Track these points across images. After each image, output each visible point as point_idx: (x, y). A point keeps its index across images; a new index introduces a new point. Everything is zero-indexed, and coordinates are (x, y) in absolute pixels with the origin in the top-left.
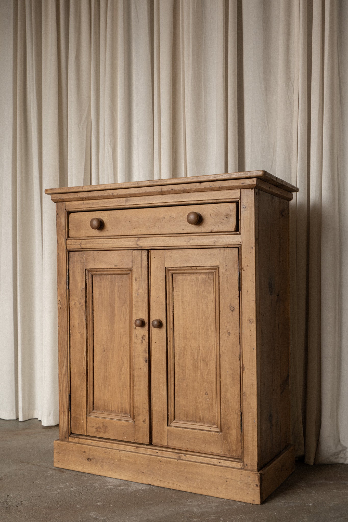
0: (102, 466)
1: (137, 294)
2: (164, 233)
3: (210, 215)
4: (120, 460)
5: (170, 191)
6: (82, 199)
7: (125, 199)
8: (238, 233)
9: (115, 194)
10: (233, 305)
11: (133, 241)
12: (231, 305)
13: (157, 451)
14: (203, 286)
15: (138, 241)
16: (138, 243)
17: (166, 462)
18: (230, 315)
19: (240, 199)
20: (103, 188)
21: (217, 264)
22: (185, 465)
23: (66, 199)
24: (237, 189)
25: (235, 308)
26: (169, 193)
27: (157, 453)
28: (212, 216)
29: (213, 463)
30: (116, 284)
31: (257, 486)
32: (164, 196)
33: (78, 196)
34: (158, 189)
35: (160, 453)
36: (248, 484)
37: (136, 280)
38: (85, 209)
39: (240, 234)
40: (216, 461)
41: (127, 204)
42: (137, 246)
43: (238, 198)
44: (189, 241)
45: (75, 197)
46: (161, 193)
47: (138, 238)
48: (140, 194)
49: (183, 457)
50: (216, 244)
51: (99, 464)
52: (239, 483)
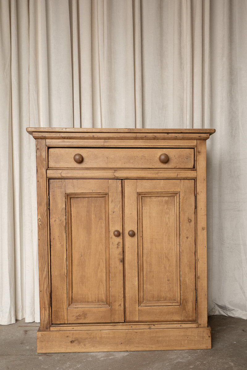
0: (85, 345)
1: (112, 212)
2: (137, 168)
3: (175, 156)
4: (101, 338)
5: (143, 137)
6: (64, 138)
7: (103, 140)
8: (194, 169)
9: (96, 136)
10: (190, 218)
11: (110, 173)
12: (188, 218)
13: (132, 326)
14: (166, 206)
15: (114, 172)
16: (115, 174)
17: (141, 332)
18: (188, 225)
19: (196, 146)
20: (86, 131)
21: (179, 190)
22: (157, 332)
23: (48, 137)
24: (195, 140)
25: (192, 220)
26: (142, 138)
27: (132, 327)
28: (176, 157)
29: (176, 327)
30: (93, 204)
31: (209, 337)
32: (137, 140)
33: (60, 135)
34: (134, 135)
35: (134, 327)
36: (203, 337)
37: (112, 201)
38: (65, 146)
39: (196, 170)
40: (178, 326)
41: (105, 144)
42: (114, 176)
43: (195, 146)
44: (157, 174)
45: (57, 136)
46: (136, 138)
47: (115, 170)
48: (117, 137)
49: (153, 327)
50: (178, 176)
51: (82, 343)
52: (197, 337)
